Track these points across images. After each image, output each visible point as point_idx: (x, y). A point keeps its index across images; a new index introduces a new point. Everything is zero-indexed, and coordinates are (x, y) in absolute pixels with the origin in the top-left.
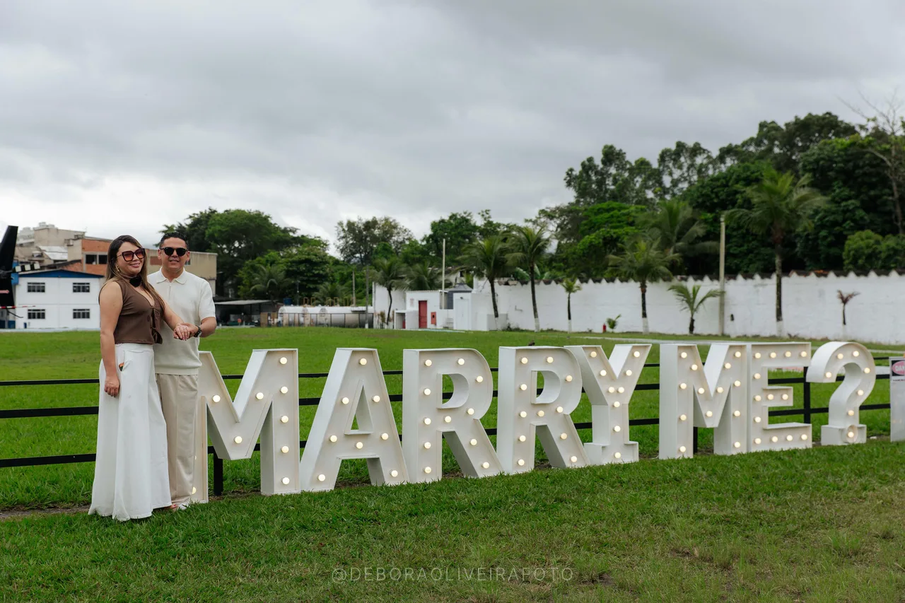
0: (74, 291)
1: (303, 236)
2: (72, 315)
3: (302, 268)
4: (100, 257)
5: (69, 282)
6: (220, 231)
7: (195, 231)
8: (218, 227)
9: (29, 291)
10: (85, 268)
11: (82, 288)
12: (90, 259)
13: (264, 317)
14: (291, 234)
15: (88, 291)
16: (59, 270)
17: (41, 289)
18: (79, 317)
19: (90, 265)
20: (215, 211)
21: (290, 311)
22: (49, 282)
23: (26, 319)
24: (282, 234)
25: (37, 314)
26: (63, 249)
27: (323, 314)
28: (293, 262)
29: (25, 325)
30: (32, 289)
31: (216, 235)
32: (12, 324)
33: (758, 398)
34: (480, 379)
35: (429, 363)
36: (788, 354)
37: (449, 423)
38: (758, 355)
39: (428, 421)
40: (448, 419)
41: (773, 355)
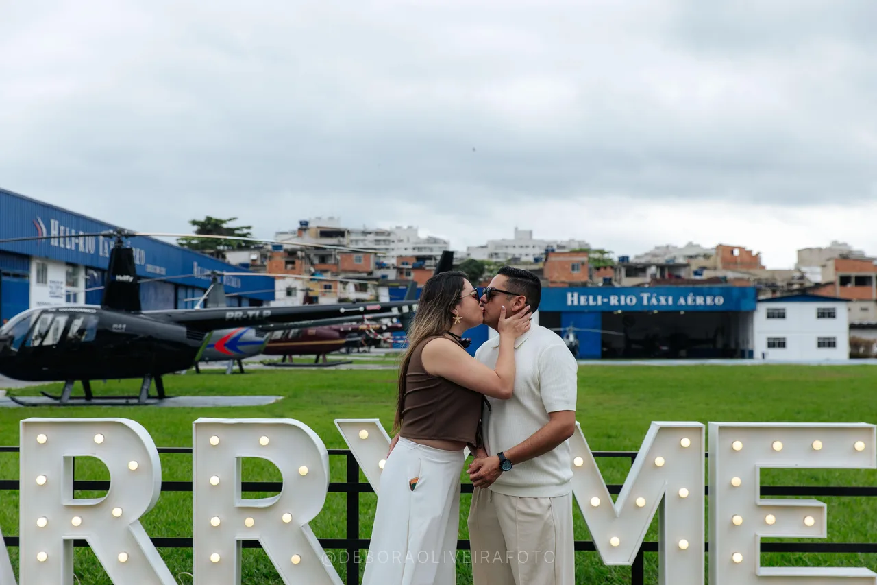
0: (819, 317)
2: (815, 343)
4: (856, 277)
5: (811, 308)
9: (768, 317)
10: (838, 291)
11: (830, 314)
12: (844, 281)
15: (834, 317)
16: (805, 293)
17: (781, 315)
18: (824, 346)
19: (843, 288)
22: (791, 308)
23: (765, 349)
25: (777, 343)
26: (819, 270)
29: (763, 355)
30: (772, 315)
32: (751, 355)
33: (738, 520)
34: (133, 465)
35: (42, 438)
36: (818, 445)
37: (76, 526)
38: (738, 445)
39: (42, 522)
40: (76, 521)
41: (778, 446)
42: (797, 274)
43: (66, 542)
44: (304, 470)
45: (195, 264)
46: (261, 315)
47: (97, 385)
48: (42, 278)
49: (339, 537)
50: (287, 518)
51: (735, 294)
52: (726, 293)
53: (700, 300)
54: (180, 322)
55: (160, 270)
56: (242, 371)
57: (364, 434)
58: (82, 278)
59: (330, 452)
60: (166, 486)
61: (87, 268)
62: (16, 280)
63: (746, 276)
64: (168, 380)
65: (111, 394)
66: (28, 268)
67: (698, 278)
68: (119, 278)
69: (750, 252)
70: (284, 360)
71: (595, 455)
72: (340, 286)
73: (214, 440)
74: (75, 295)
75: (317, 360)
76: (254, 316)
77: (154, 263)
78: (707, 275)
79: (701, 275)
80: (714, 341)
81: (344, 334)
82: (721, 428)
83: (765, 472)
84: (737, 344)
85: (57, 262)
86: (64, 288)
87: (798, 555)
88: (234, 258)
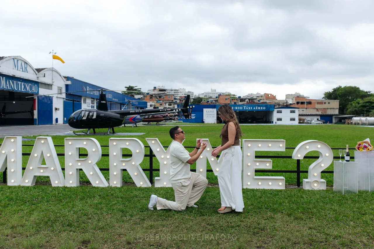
0: (291, 113)
1: (372, 94)
2: (290, 120)
3: (368, 104)
4: (301, 102)
5: (289, 110)
6: (341, 92)
7: (334, 93)
8: (340, 91)
9: (277, 113)
10: (296, 106)
11: (294, 112)
12: (298, 103)
13: (347, 121)
14: (369, 93)
15: (295, 113)
16: (287, 106)
17: (281, 112)
18: (292, 120)
19: (298, 105)
20: (341, 87)
21: (356, 119)
22: (283, 110)
23: (276, 121)
24: (363, 93)
25: (279, 119)
26: (291, 100)
27: (366, 120)
28: (364, 102)
29: (276, 122)
30: (278, 112)
31: (340, 94)
32: (273, 122)
33: (249, 164)
34: (94, 150)
35: (70, 143)
36: (270, 145)
37: (79, 165)
38: (249, 145)
39: (71, 164)
40: (79, 164)
41: (260, 145)
42: (286, 101)
43: (77, 169)
44: (138, 151)
45: (126, 98)
46: (139, 112)
47: (97, 130)
48: (85, 102)
49: (147, 168)
50: (133, 163)
51: (269, 106)
52: (266, 106)
53: (259, 108)
54: (118, 114)
55: (116, 100)
56: (136, 126)
57: (153, 142)
58: (95, 102)
59: (145, 147)
60: (103, 155)
61: (97, 99)
62: (78, 102)
63: (272, 102)
64: (116, 129)
65: (101, 132)
66: (81, 100)
67: (259, 102)
68: (102, 102)
69: (273, 95)
70: (148, 124)
71: (212, 147)
72: (164, 104)
73: (115, 143)
74: (94, 106)
75: (157, 123)
76: (137, 112)
77: (115, 98)
78: (261, 101)
79: (260, 101)
80: (263, 119)
81: (164, 117)
82: (245, 141)
83: (256, 152)
84: (269, 120)
85: (89, 98)
86: (91, 105)
87: (268, 173)
88: (137, 97)
